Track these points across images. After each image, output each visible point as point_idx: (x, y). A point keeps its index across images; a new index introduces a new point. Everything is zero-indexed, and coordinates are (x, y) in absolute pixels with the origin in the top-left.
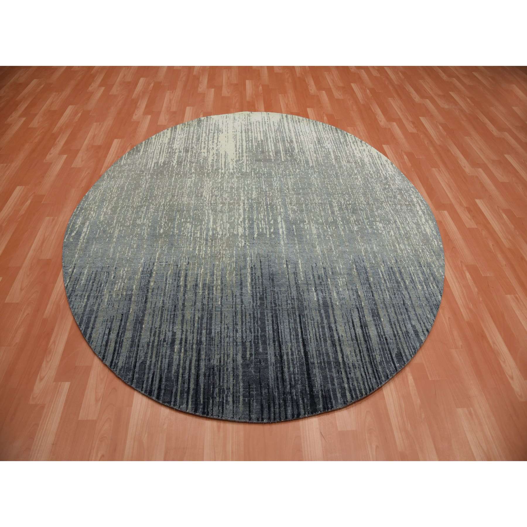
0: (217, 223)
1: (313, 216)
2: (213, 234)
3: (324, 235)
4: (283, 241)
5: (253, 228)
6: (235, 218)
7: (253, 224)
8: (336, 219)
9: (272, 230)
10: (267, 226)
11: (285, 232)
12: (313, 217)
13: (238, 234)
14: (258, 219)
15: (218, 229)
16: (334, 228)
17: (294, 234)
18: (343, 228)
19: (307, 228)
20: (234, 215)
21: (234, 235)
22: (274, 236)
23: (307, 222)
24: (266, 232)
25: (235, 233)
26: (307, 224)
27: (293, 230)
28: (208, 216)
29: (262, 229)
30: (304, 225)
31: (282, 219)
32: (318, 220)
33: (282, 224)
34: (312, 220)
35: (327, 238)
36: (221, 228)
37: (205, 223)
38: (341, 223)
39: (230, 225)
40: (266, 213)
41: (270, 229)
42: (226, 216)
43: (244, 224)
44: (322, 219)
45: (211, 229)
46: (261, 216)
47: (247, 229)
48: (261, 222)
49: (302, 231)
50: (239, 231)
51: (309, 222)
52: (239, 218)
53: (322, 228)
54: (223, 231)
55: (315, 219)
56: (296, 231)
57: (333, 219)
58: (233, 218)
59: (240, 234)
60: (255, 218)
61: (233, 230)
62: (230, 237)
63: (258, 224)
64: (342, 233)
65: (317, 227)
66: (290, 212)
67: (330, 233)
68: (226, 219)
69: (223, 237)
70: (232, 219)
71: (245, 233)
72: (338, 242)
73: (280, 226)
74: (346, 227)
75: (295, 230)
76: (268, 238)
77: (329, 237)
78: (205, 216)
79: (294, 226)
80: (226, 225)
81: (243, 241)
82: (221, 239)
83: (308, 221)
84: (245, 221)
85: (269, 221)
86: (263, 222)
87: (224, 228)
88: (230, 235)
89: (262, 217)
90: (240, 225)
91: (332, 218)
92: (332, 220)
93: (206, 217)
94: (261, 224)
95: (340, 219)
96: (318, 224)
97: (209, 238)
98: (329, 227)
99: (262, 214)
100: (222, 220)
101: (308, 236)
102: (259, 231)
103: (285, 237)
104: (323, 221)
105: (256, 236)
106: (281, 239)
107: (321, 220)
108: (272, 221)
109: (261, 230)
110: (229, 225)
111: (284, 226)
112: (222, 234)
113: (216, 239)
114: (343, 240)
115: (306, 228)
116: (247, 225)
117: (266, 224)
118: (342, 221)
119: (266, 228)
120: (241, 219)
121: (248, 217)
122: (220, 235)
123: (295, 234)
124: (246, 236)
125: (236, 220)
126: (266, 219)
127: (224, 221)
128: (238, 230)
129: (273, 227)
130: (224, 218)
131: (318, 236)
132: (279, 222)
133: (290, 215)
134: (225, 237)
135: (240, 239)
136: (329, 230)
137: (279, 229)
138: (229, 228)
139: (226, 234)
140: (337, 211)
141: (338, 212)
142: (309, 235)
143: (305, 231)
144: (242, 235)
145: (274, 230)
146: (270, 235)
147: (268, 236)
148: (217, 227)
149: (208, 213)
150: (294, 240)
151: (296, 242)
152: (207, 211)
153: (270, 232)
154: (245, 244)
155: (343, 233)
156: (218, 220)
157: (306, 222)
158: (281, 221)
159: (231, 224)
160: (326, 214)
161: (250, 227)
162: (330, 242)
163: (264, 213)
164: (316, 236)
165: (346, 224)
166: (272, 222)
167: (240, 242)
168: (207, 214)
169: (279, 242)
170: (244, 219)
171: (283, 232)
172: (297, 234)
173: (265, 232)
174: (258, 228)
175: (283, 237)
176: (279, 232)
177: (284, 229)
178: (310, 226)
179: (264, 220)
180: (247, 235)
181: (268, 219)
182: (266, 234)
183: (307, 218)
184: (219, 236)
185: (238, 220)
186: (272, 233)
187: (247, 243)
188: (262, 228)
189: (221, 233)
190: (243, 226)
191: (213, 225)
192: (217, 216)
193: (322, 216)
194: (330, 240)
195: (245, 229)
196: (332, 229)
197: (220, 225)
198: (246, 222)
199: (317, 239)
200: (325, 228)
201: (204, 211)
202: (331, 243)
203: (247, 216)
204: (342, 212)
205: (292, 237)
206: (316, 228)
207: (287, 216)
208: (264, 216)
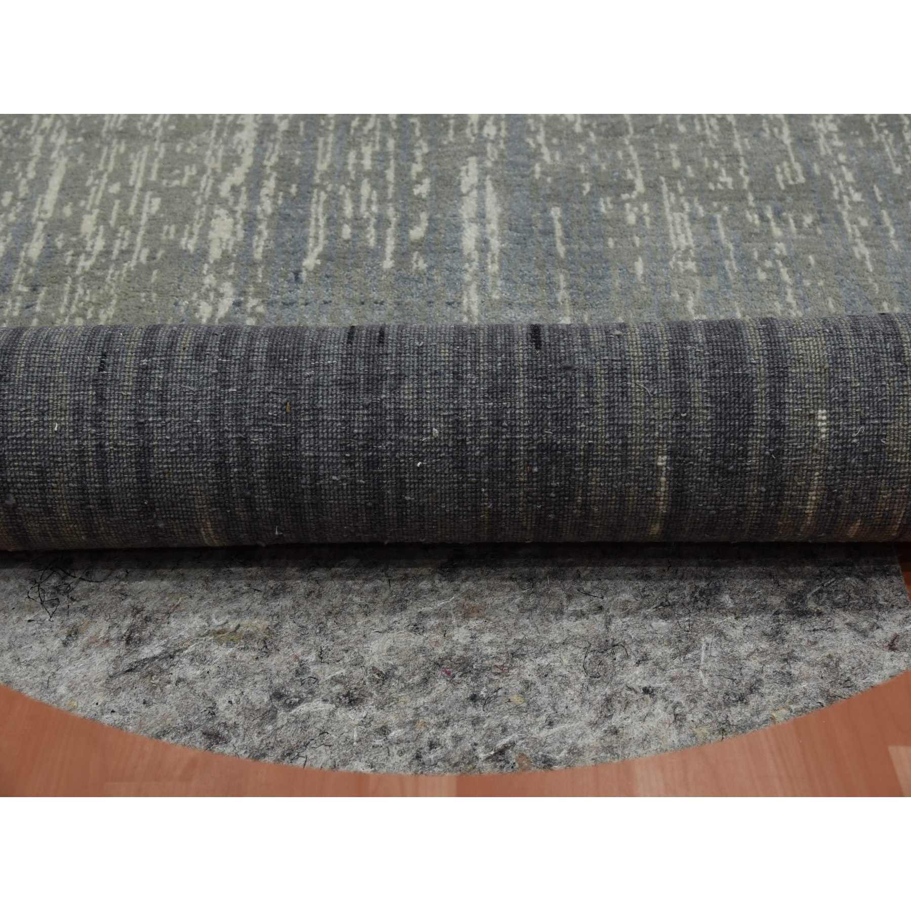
0: (86, 192)
1: (679, 154)
2: (50, 252)
3: (744, 259)
4: (482, 288)
5: (304, 220)
6: (202, 171)
7: (304, 196)
8: (824, 177)
9: (417, 233)
10: (390, 212)
11: (495, 244)
12: (676, 164)
13: (202, 254)
14: (337, 173)
15: (88, 224)
16: (808, 220)
17: (551, 253)
18: (864, 222)
19: (640, 219)
20: (202, 157)
21: (176, 255)
22: (422, 265)
23: (640, 187)
24: (381, 241)
25: (190, 244)
26: (642, 198)
27: (548, 232)
28: (45, 162)
29: (358, 224)
30: (620, 204)
31: (484, 172)
32: (710, 176)
33: (481, 200)
34: (674, 176)
35: (762, 276)
36: (103, 219)
37: (15, 198)
38: (857, 197)
39: (166, 203)
40: (391, 144)
41: (405, 224)
42: (152, 156)
43: (254, 197)
44: (732, 172)
45: (40, 225)
46: (360, 156)
47: (262, 227)
48: (355, 187)
49: (601, 236)
50: (212, 235)
51: (653, 187)
52: (228, 169)
53: (735, 220)
54: (111, 234)
55: (690, 172)
56: (567, 234)
57: (808, 173)
58: (190, 171)
59: (215, 253)
60: (322, 166)
61: (179, 232)
62: (149, 269)
63: (334, 202)
64: (861, 250)
65: (701, 212)
66: (541, 138)
67: (780, 248)
68: (148, 170)
69: (105, 267)
70: (181, 176)
71: (246, 247)
72: (836, 297)
73: (468, 209)
74: (887, 221)
75: (559, 233)
76: (389, 273)
77: (774, 271)
78: (25, 164)
79: (556, 212)
80: (141, 201)
81: (227, 288)
82: (93, 278)
83: (647, 185)
84: (259, 186)
85: (405, 183)
86: (365, 189)
87: (121, 220)
88: (151, 257)
89: (367, 163)
90: (223, 203)
91: (798, 167)
92: (801, 179)
93: (32, 165)
94: (356, 200)
95: (849, 177)
96: (706, 197)
97: (18, 276)
98: (777, 214)
99: (367, 151)
100: (121, 174)
101: (639, 267)
102: (334, 237)
103: (493, 268)
104: (738, 181)
105: (310, 262)
106: (467, 278)
107: (726, 178)
108: (427, 181)
109: (347, 231)
110: (157, 202)
111: (493, 210)
112: (107, 252)
113: (59, 280)
114: (867, 288)
115: (631, 219)
116: (267, 206)
117: (382, 201)
118: (863, 185)
119: (382, 222)
120: (238, 176)
121: (284, 164)
122: (89, 255)
123: (561, 250)
124: (254, 264)
125: (206, 183)
126: (390, 175)
127: (136, 180)
128: (207, 227)
129: (424, 216)
130: (138, 165)
131: (702, 260)
132: (464, 190)
133: (536, 155)
134: (118, 266)
135: (209, 280)
136: (777, 232)
137: (458, 228)
138: (152, 219)
139: (126, 253)
140: (829, 137)
141: (837, 143)
142: (648, 262)
143: (624, 233)
144: (226, 258)
145: (430, 230)
146: (402, 256)
147: (388, 264)
148: (78, 216)
149: (48, 149)
150: (551, 285)
151: (562, 295)
152: (40, 139)
153: (402, 239)
154: (237, 304)
155: (867, 252)
156: (99, 175)
157: (631, 187)
158: (481, 187)
159: (168, 197)
160: (764, 143)
161: (286, 218)
162: (780, 294)
163: (383, 143)
164: (691, 265)
165: (883, 205)
166: (423, 189)
167: (206, 297)
168: (36, 151)
169: (450, 295)
170: (256, 177)
171: (483, 245)
172: (569, 252)
173: (372, 242)
174: (333, 222)
175: (483, 268)
176: (458, 241)
177: (493, 227)
178: (657, 205)
179: (377, 177)
180: (258, 255)
181: (402, 173)
182: (377, 254)
183: (639, 169)
184: (84, 264)
185: (219, 181)
186: (418, 245)
187: (252, 302)
188: (356, 218)
189: (100, 244)
190: (241, 207)
191: (60, 204)
192: (93, 155)
193: (734, 157)
194: (781, 284)
195: (251, 223)
196: (799, 223)
197: (105, 205)
198: (264, 191)
199: (698, 281)
200: (753, 218)
201: (26, 140)
202: (790, 299)
203: (274, 159)
204: (861, 142)
205: (541, 267)
206: (693, 218)
207: (521, 159)
208: (381, 157)
